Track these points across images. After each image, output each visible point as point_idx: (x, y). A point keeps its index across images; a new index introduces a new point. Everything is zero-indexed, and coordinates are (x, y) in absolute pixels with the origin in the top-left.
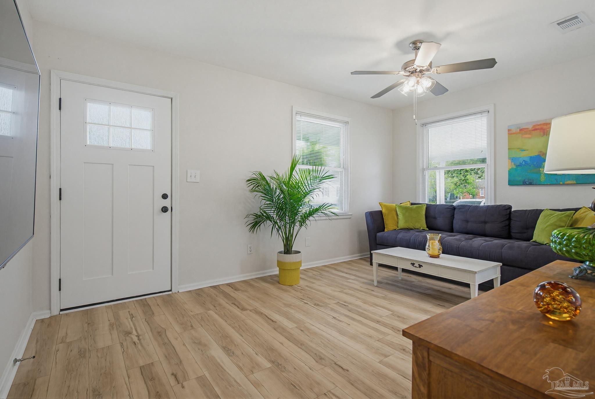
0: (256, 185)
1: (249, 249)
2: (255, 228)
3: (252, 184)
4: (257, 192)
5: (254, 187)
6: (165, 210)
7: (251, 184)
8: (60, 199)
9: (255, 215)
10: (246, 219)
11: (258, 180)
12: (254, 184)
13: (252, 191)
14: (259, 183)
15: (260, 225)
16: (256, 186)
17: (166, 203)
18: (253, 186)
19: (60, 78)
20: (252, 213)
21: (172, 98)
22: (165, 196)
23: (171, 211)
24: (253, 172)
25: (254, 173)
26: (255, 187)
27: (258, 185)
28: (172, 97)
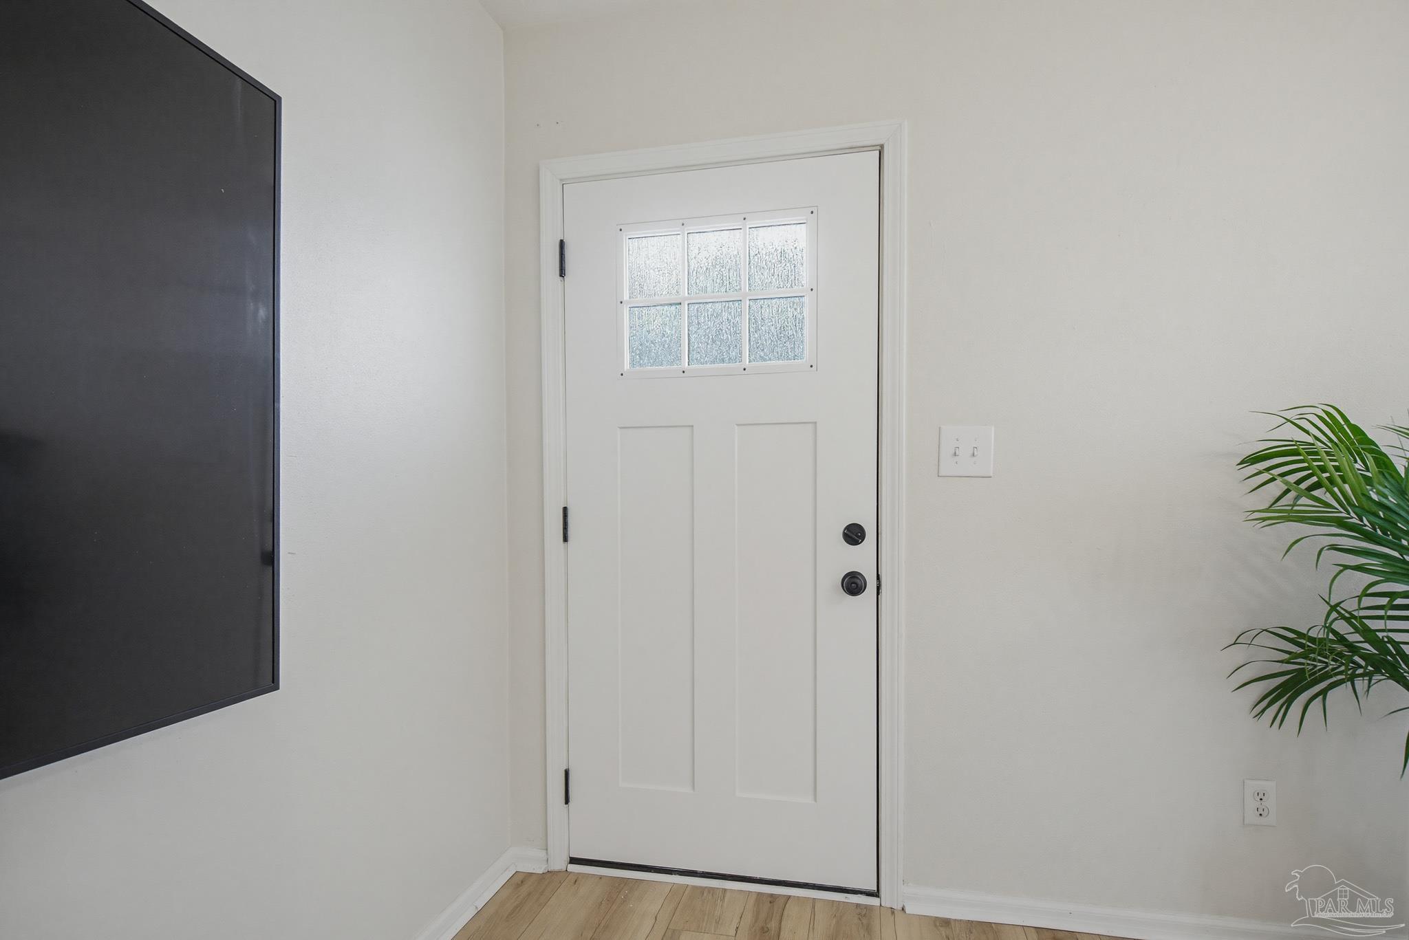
0: (1299, 482)
1: (1252, 804)
2: (1289, 703)
3: (1273, 480)
4: (1302, 520)
5: (1287, 491)
6: (853, 584)
7: (1266, 476)
8: (565, 539)
9: (1292, 635)
10: (1239, 655)
11: (1316, 453)
12: (1283, 475)
13: (1275, 514)
14: (1323, 469)
15: (1324, 693)
16: (1303, 486)
17: (860, 559)
18: (1276, 488)
19: (561, 180)
20: (1273, 623)
21: (882, 146)
22: (854, 535)
23: (878, 593)
24: (1282, 414)
25: (1290, 415)
26: (1292, 494)
27: (1315, 479)
28: (881, 142)
